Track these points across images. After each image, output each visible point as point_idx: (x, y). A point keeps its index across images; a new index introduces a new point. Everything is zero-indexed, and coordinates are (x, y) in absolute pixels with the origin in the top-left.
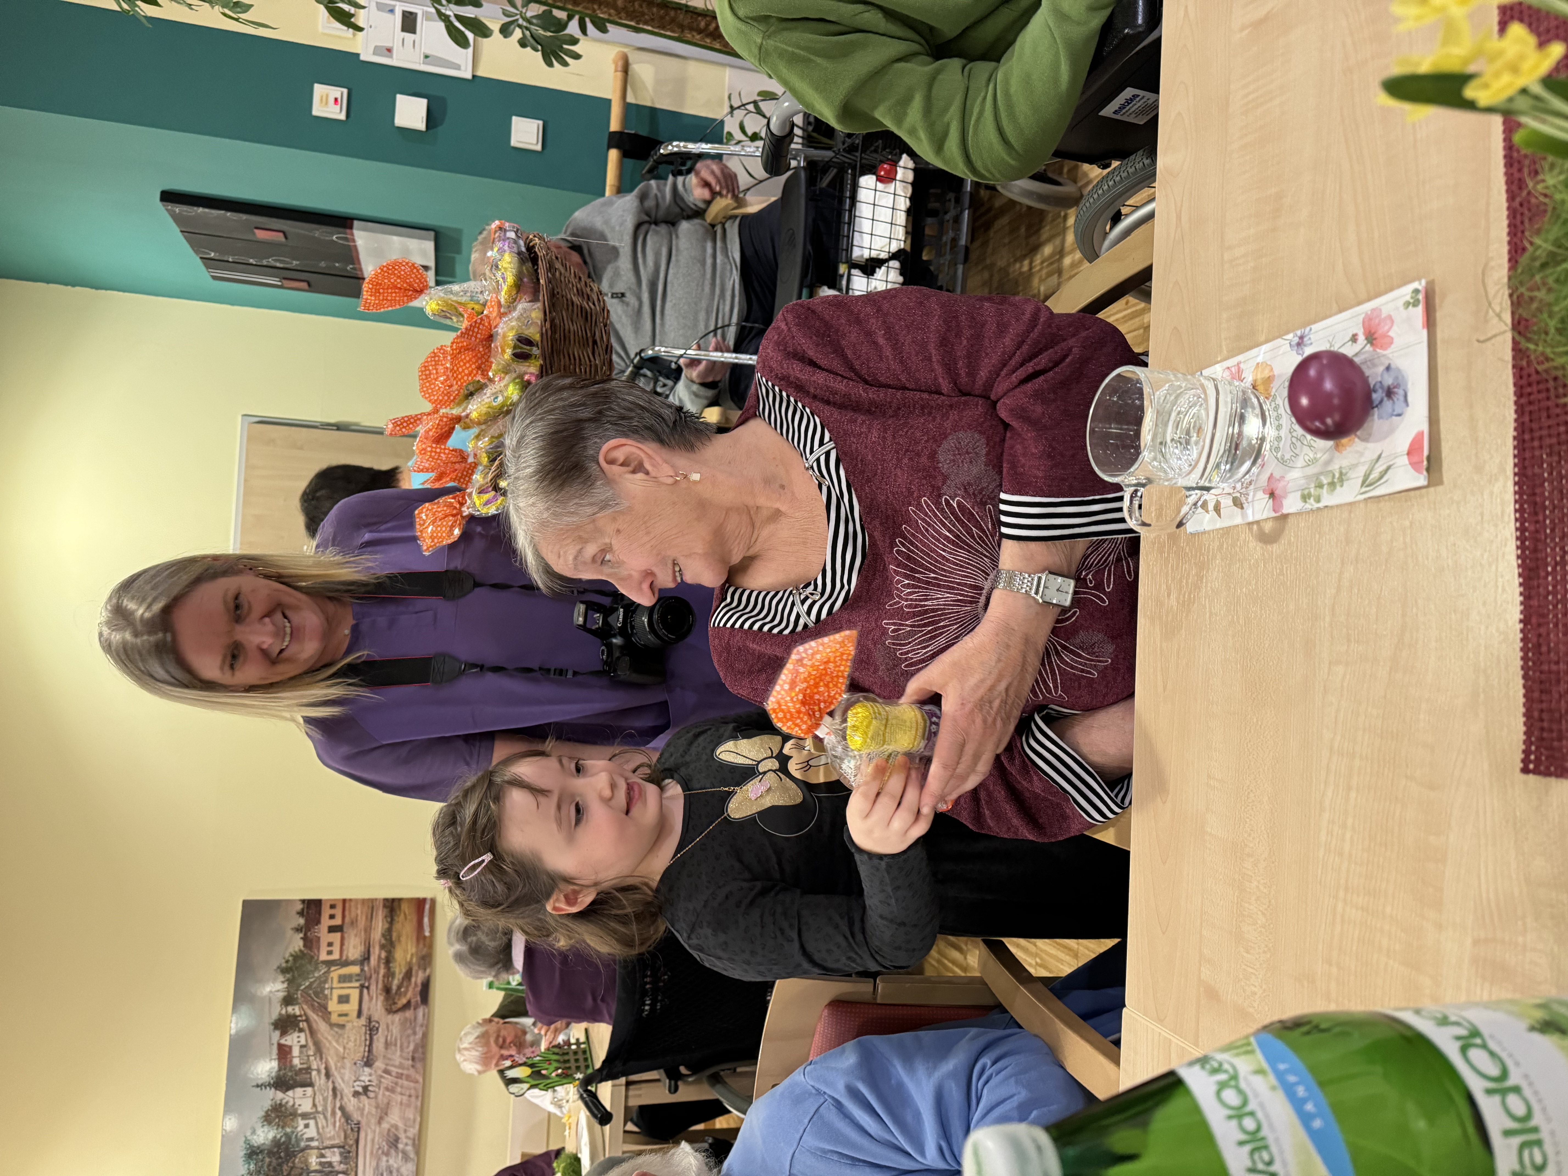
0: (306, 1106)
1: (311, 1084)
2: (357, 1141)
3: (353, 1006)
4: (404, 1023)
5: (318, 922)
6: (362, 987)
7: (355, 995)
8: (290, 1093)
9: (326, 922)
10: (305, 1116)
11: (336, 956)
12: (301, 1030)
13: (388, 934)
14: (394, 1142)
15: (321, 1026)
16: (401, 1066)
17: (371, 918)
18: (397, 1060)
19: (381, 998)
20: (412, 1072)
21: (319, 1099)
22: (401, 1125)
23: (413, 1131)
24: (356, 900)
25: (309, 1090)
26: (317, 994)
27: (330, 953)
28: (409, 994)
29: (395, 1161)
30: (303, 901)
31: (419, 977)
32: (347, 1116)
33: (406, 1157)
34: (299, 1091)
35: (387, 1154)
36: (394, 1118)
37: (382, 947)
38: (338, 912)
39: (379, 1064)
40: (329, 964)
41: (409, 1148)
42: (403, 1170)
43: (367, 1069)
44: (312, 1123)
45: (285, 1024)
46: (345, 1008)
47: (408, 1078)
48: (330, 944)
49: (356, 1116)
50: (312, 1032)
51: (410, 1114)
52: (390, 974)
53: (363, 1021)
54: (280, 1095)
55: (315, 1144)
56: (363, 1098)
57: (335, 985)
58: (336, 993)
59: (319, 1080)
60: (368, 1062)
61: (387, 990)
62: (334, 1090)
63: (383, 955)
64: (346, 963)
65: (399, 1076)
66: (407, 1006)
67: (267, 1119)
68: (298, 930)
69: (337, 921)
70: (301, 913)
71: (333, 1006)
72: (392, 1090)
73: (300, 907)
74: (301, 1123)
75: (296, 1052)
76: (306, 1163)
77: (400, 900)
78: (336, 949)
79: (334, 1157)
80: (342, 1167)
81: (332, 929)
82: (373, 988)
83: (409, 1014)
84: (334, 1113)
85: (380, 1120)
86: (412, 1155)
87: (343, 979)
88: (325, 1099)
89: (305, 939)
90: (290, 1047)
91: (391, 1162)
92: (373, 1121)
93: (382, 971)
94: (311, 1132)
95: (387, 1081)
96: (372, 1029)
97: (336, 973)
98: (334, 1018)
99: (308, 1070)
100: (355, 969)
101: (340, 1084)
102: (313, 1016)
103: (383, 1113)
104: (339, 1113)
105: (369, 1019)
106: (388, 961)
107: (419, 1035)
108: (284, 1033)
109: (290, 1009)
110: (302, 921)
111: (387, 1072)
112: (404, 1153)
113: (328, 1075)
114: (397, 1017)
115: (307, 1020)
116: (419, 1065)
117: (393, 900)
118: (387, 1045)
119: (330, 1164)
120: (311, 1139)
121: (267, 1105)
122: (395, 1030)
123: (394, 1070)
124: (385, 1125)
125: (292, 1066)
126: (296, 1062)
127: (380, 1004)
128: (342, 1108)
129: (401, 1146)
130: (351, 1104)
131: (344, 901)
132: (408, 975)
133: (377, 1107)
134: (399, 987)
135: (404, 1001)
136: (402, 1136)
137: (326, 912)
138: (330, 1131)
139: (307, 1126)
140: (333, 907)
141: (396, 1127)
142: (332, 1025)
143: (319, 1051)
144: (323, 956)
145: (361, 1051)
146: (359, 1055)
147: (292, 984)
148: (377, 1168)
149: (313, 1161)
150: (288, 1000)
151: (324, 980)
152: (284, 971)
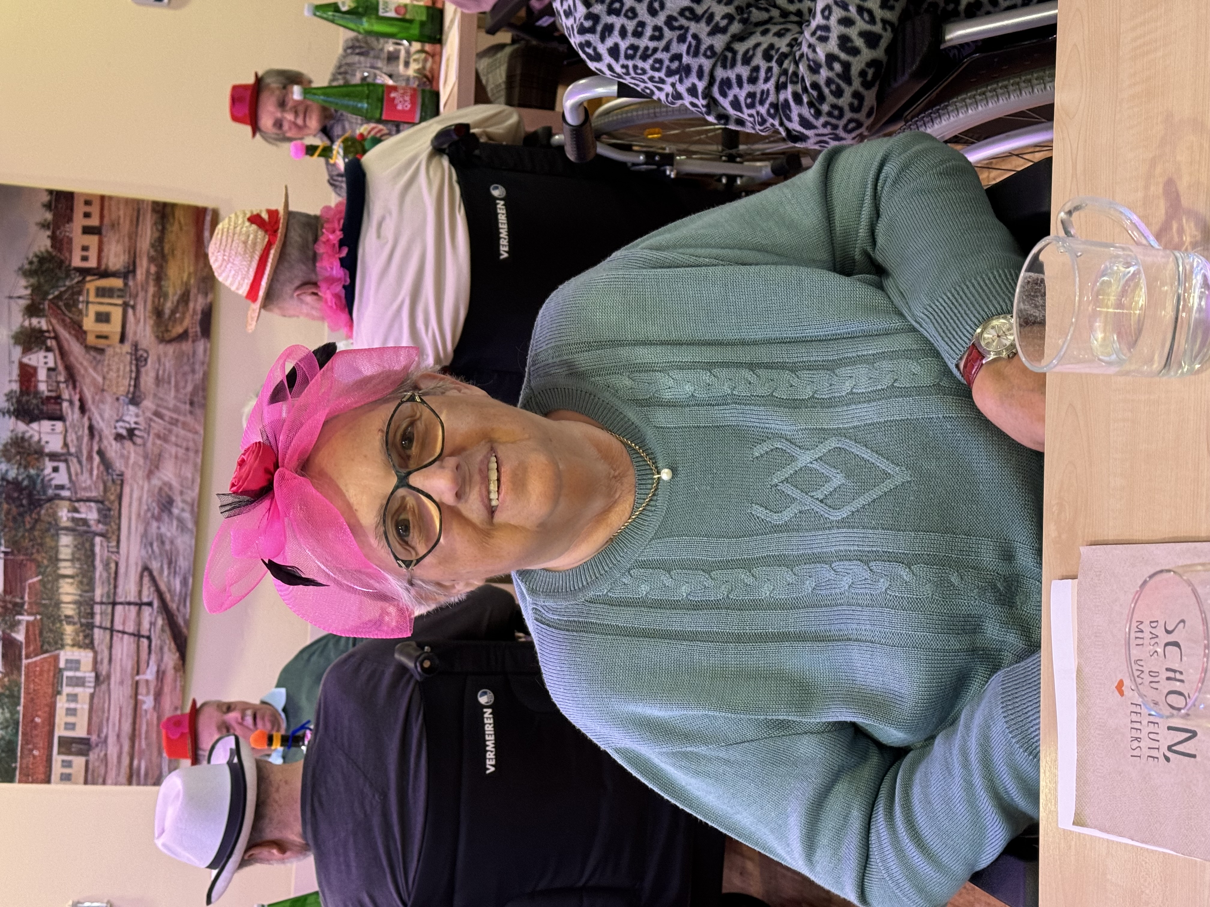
0: (54, 444)
1: (61, 418)
2: (120, 497)
3: (114, 328)
4: (179, 357)
5: (70, 220)
6: (125, 305)
7: (116, 314)
8: (35, 425)
9: (79, 222)
10: (53, 456)
11: (92, 263)
12: (49, 349)
13: (159, 243)
14: (166, 503)
15: (75, 348)
16: (176, 410)
17: (136, 221)
18: (172, 403)
19: (151, 322)
20: (189, 419)
21: (72, 437)
22: (175, 483)
23: (192, 494)
24: (118, 200)
25: (59, 425)
26: (67, 305)
27: (85, 259)
28: (187, 323)
29: (169, 529)
30: (51, 192)
31: (198, 303)
32: (106, 463)
33: (182, 525)
34: (46, 425)
35: (158, 519)
36: (168, 474)
37: (151, 259)
38: (95, 210)
39: (148, 404)
40: (85, 272)
41: (187, 515)
42: (179, 542)
43: (132, 408)
44: (62, 466)
45: (28, 339)
46: (103, 328)
47: (185, 425)
48: (85, 248)
49: (118, 465)
50: (63, 354)
51: (188, 472)
52: (161, 294)
53: (127, 347)
54: (21, 427)
55: (66, 493)
56: (128, 444)
57: (92, 298)
58: (93, 310)
59: (72, 414)
60: (135, 400)
61: (158, 313)
62: (91, 428)
63: (153, 269)
64: (105, 274)
65: (174, 422)
66: (183, 336)
67: (7, 454)
68: (44, 225)
69: (94, 222)
70: (48, 206)
71: (89, 323)
72: (165, 439)
73: (46, 198)
74: (49, 465)
75: (42, 375)
76: (54, 516)
77: (173, 206)
78: (93, 254)
79: (89, 513)
80: (101, 528)
81: (87, 230)
82: (140, 307)
83: (186, 346)
84: (90, 458)
85: (150, 474)
86: (190, 525)
87: (102, 292)
88: (79, 439)
89: (53, 238)
90: (35, 369)
91: (163, 530)
92: (140, 474)
93: (152, 290)
94: (61, 478)
95: (158, 425)
96: (139, 358)
97: (92, 285)
98: (91, 339)
99: (58, 399)
100: (117, 283)
101: (100, 424)
102: (64, 334)
103: (153, 466)
104: (97, 459)
105: (135, 346)
106: (159, 278)
107: (199, 375)
108: (27, 350)
109: (35, 321)
110: (49, 216)
111: (157, 414)
112: (180, 520)
113: (83, 409)
114: (171, 349)
115: (56, 338)
116: (198, 411)
117: (165, 205)
118: (158, 380)
119: (85, 522)
120: (62, 487)
121: (6, 436)
122: (169, 364)
123: (167, 414)
124: (156, 482)
125: (37, 393)
126: (43, 387)
127: (148, 329)
128: (100, 453)
129: (175, 511)
130: (113, 449)
131: (102, 198)
132: (185, 298)
133: (146, 457)
134: (173, 312)
135: (179, 330)
136: (178, 499)
137: (79, 209)
138: (85, 480)
139: (56, 470)
140: (88, 203)
141: (169, 486)
142: (88, 348)
143: (72, 377)
144: (76, 262)
145: (124, 385)
146: (122, 390)
147: (38, 291)
148: (145, 534)
149: (64, 515)
150: (32, 310)
151: (77, 291)
152: (27, 274)
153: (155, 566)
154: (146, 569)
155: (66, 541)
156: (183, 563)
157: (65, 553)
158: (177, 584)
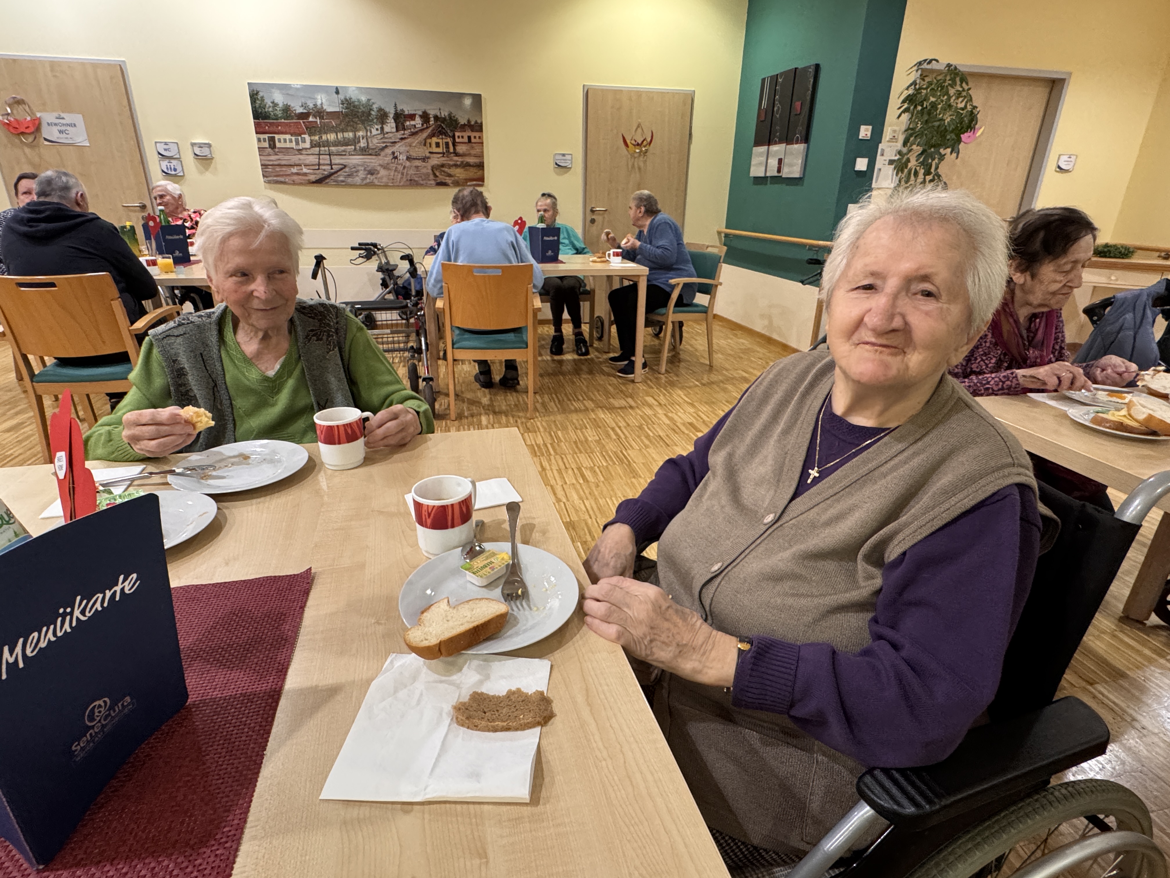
0: (387, 129)
1: (397, 131)
2: (371, 155)
3: (435, 149)
4: (428, 174)
5: (472, 131)
6: (444, 153)
7: (440, 150)
8: (393, 121)
9: (472, 134)
10: (382, 128)
11: (457, 140)
12: (422, 125)
13: (468, 165)
14: (371, 172)
15: (425, 134)
16: (407, 174)
17: (475, 156)
18: (410, 172)
19: (439, 163)
20: (405, 179)
21: (391, 135)
22: (379, 176)
23: (376, 182)
24: (482, 149)
25: (394, 130)
26: (440, 132)
27: (459, 137)
28: (440, 177)
29: (362, 174)
30: (482, 123)
31: (448, 180)
32: (383, 149)
33: (363, 179)
34: (394, 125)
35: (365, 170)
36: (383, 172)
37: (462, 162)
38: (477, 140)
39: (408, 164)
40: (454, 137)
41: (368, 181)
42: (357, 178)
43: (405, 158)
44: (379, 132)
45: (425, 117)
46: (434, 145)
47: (402, 178)
48: (462, 137)
49: (383, 154)
50: (422, 130)
51: (385, 180)
52: (450, 166)
53: (428, 155)
54: (392, 116)
55: (369, 134)
56: (391, 157)
57: (445, 141)
58: (440, 141)
59: (399, 135)
60: (408, 158)
61: (443, 166)
62: (395, 142)
63: (458, 163)
64: (454, 145)
65: (403, 174)
66: (435, 176)
67: (380, 110)
68: (469, 121)
69: (473, 140)
70: (476, 122)
71: (434, 140)
72: (395, 171)
73: (479, 121)
74: (379, 127)
75: (413, 123)
76: (359, 130)
77: (483, 170)
78: (461, 140)
79: (363, 144)
80: (358, 148)
81: (469, 138)
82: (444, 159)
83: (432, 177)
84: (384, 142)
85: (380, 165)
86: (365, 182)
87: (447, 144)
88: (390, 138)
89: (465, 125)
90: (414, 120)
91: (361, 172)
92: (381, 162)
93: (451, 163)
94: (374, 132)
95: (400, 168)
96: (424, 159)
97: (449, 140)
98: (429, 141)
99: (404, 129)
100: (452, 150)
101: (397, 146)
102: (429, 130)
103: (385, 167)
104: (384, 145)
105: (429, 158)
106: (456, 166)
107: (422, 182)
108: (421, 116)
109: (432, 119)
110: (473, 123)
111: (404, 167)
112: (366, 178)
113: (402, 139)
114: (430, 171)
115: (427, 128)
116: (408, 183)
117: (483, 166)
118: (417, 167)
119: (359, 142)
120: (371, 132)
121: (387, 110)
122: (424, 171)
123: (405, 171)
124: (379, 168)
125: (405, 121)
126: (408, 123)
127: (436, 162)
128: (386, 147)
129: (369, 176)
130: (389, 151)
131: (482, 143)
132: (450, 176)
133: (388, 164)
134: (444, 171)
135: (438, 174)
136: (374, 177)
137: (477, 134)
138: (375, 141)
139: (377, 129)
140: (480, 137)
141: (378, 173)
142: (425, 140)
143: (413, 134)
144: (457, 134)
145: (414, 154)
146: (411, 153)
147: (444, 120)
148: (359, 165)
149: (361, 134)
150: (436, 118)
151: (446, 134)
152: (450, 115)
153: (347, 169)
154: (345, 166)
155: (351, 135)
156: (350, 180)
157: (346, 135)
158: (341, 178)
